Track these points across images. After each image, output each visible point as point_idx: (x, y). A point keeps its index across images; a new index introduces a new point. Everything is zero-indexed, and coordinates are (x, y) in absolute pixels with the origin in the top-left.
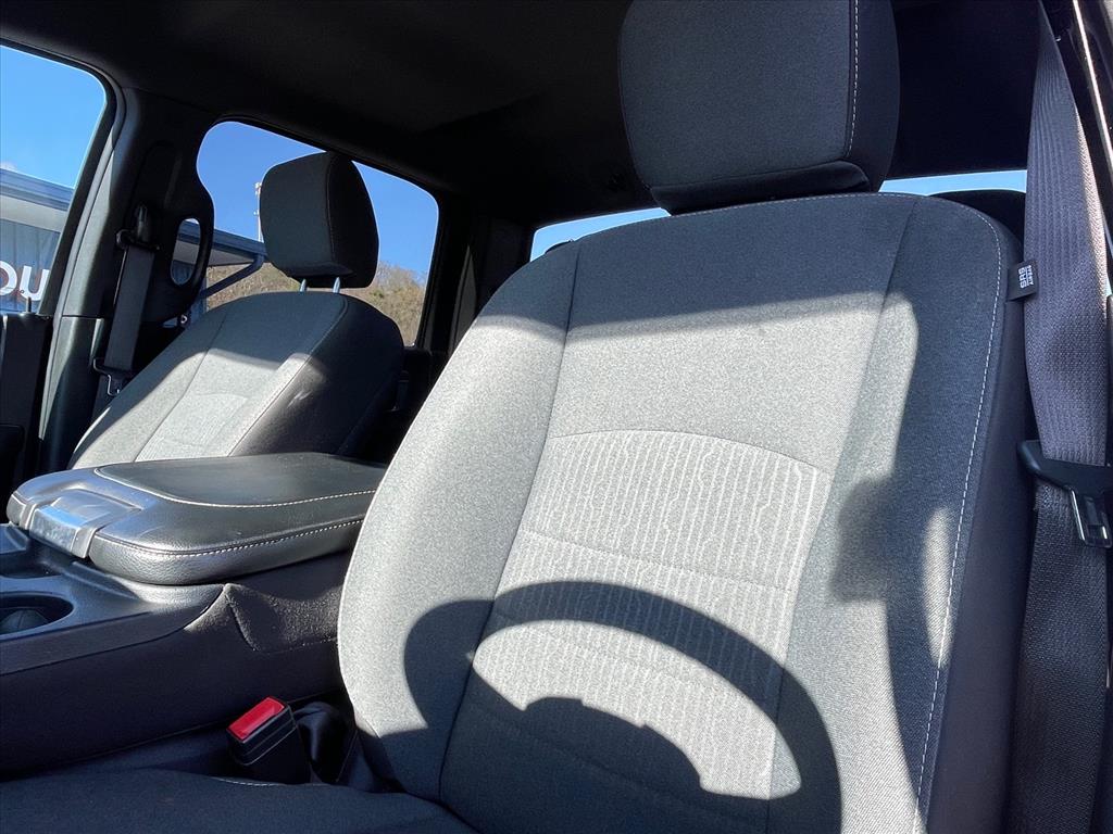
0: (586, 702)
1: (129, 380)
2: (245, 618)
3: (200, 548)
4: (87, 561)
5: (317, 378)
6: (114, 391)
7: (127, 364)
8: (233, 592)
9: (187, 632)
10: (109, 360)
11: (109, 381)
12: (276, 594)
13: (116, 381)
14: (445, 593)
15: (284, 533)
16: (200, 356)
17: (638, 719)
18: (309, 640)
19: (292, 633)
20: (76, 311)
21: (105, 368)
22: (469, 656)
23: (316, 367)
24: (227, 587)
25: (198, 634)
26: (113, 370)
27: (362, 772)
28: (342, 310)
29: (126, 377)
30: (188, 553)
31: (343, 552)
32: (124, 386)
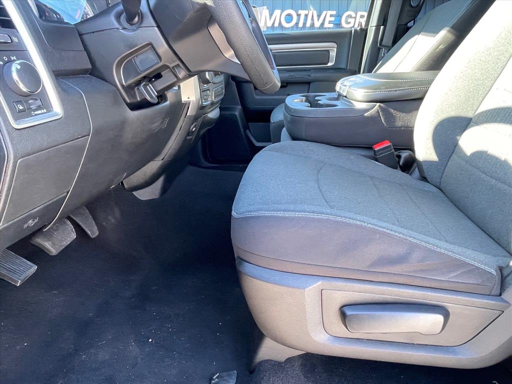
0: (489, 152)
1: (389, 50)
2: (383, 115)
3: (371, 91)
4: (346, 97)
5: (451, 38)
6: (384, 54)
7: (390, 44)
8: (380, 106)
9: (365, 116)
10: (383, 43)
11: (383, 50)
12: (395, 109)
13: (386, 51)
14: (453, 113)
15: (399, 89)
16: (416, 36)
17: (503, 157)
18: (404, 127)
19: (399, 123)
20: (375, 25)
21: (382, 46)
22: (458, 138)
23: (452, 33)
24: (378, 104)
25: (368, 118)
26: (385, 46)
27: (416, 173)
28: (471, 4)
29: (389, 48)
30: (368, 92)
31: (421, 99)
32: (388, 51)
